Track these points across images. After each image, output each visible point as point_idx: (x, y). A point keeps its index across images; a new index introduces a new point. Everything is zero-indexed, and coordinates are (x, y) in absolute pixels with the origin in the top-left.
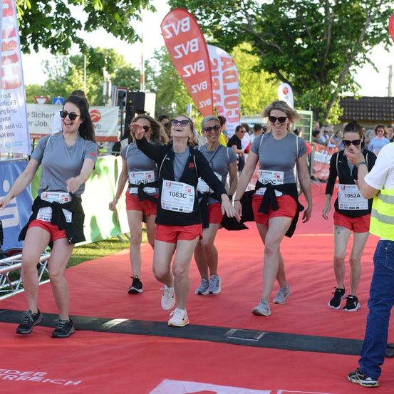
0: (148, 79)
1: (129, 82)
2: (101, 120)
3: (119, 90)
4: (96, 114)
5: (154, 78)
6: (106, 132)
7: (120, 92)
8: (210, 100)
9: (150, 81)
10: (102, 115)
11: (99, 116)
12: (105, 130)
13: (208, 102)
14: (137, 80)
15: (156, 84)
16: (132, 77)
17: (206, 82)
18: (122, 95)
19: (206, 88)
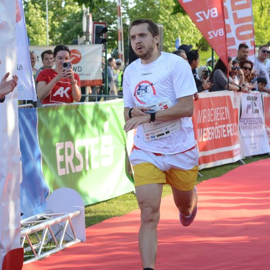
0: (122, 11)
1: (98, 15)
2: (81, 61)
3: (96, 25)
4: (76, 55)
5: (128, 10)
6: (88, 75)
7: (97, 27)
8: (222, 29)
9: (124, 13)
10: (82, 55)
11: (79, 56)
12: (87, 72)
13: (221, 32)
14: (108, 14)
15: (131, 17)
16: (102, 10)
17: (215, 9)
18: (100, 31)
19: (217, 15)
